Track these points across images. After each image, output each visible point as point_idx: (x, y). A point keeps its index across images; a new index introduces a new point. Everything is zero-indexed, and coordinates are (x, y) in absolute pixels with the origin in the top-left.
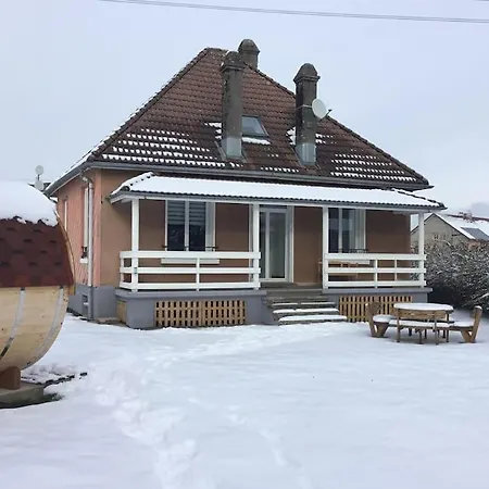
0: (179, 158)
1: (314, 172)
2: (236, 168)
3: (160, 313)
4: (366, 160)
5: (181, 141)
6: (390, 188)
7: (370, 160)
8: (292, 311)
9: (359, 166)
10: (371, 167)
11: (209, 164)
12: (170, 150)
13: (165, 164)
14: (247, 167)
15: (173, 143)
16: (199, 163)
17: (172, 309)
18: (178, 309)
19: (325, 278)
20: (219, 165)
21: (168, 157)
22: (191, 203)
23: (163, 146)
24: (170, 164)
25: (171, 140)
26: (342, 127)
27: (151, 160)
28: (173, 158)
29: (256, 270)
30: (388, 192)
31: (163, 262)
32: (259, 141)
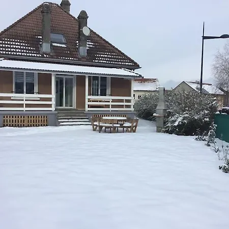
0: (19, 52)
1: (85, 60)
2: (47, 57)
3: (5, 121)
4: (112, 55)
5: (21, 44)
6: (121, 68)
7: (114, 55)
8: (67, 120)
9: (108, 58)
10: (113, 58)
11: (33, 55)
12: (16, 48)
13: (11, 54)
14: (52, 57)
15: (18, 45)
16: (28, 54)
17: (11, 119)
18: (14, 119)
19: (87, 106)
20: (38, 55)
21: (13, 51)
22: (26, 73)
23: (12, 46)
24: (14, 54)
25: (16, 44)
26: (104, 40)
27: (4, 52)
28: (16, 52)
29: (53, 102)
30: (120, 69)
31: (12, 98)
32: (61, 45)
